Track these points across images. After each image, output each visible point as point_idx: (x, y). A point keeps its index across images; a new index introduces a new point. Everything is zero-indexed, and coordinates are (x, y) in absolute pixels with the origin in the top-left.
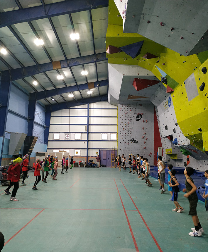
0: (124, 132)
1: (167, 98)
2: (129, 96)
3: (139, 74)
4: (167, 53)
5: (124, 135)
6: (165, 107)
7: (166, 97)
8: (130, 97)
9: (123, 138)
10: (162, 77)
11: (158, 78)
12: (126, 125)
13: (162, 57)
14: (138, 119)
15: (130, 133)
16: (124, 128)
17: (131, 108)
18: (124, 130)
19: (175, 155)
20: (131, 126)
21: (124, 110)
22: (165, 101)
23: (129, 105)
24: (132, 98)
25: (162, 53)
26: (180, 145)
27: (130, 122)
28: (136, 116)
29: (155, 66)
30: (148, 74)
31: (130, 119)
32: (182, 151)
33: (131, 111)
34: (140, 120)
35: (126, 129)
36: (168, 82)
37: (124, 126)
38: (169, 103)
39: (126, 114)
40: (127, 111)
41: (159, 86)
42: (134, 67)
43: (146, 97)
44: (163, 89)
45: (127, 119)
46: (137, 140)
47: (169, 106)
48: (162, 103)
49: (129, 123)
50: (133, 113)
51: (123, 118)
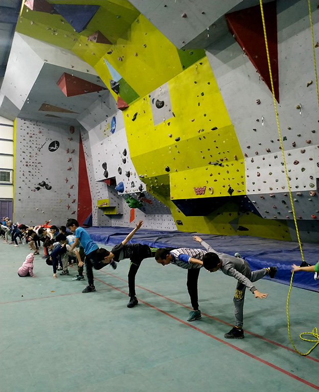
0: (27, 169)
1: (110, 119)
2: (44, 105)
3: (73, 67)
4: (131, 41)
5: (27, 174)
6: (105, 133)
7: (107, 116)
8: (44, 107)
9: (25, 180)
10: (112, 81)
11: (104, 81)
12: (30, 156)
13: (119, 46)
14: (52, 148)
15: (39, 171)
16: (27, 162)
17: (39, 127)
18: (27, 165)
19: (113, 208)
20: (40, 158)
21: (28, 130)
22: (104, 123)
23: (36, 121)
24: (48, 110)
25: (120, 40)
26: (128, 193)
27: (38, 152)
28: (49, 143)
29: (103, 58)
30: (88, 71)
31: (38, 146)
32: (128, 202)
33: (40, 132)
34: (55, 150)
35: (32, 164)
36: (120, 91)
37: (27, 159)
38: (112, 126)
39: (31, 137)
40: (32, 133)
41: (100, 96)
42: (64, 52)
43: (72, 112)
44: (105, 102)
45: (32, 145)
46: (50, 185)
47: (113, 131)
48: (98, 126)
49: (37, 154)
50: (45, 138)
51: (26, 145)
